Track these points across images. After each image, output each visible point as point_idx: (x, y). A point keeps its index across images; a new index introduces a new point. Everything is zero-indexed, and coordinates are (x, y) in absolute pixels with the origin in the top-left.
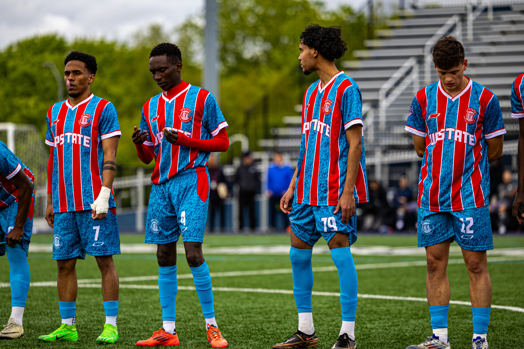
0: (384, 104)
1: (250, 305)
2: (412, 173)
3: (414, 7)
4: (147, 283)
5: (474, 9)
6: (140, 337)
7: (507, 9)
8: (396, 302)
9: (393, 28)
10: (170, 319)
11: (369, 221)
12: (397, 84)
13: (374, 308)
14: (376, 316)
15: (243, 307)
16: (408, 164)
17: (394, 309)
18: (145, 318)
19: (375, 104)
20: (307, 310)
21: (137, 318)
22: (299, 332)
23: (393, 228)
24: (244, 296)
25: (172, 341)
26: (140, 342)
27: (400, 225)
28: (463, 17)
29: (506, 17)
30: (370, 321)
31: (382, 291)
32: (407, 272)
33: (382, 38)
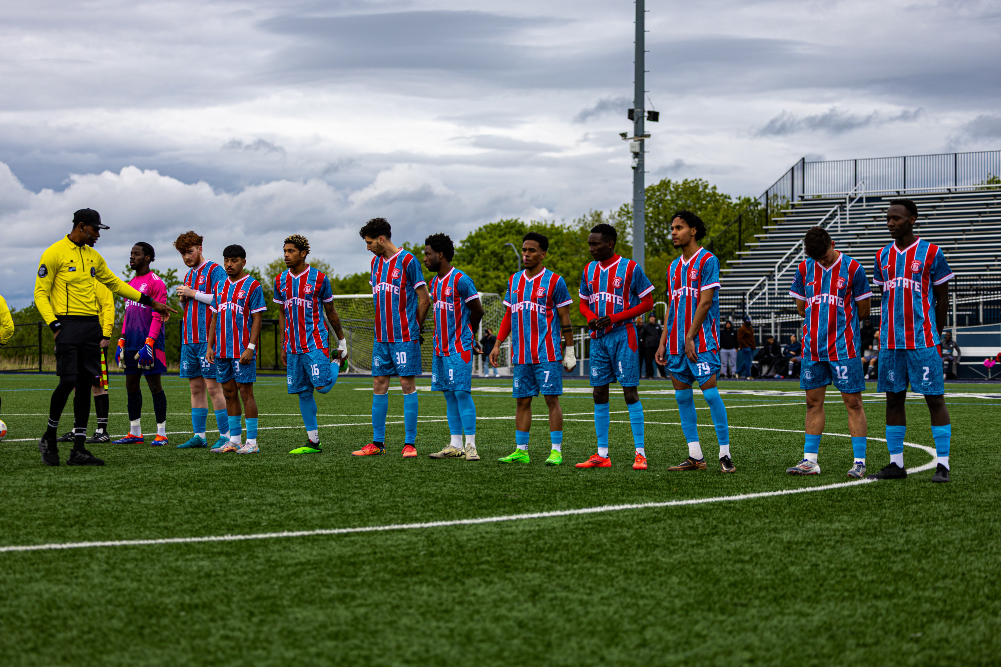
0: (778, 276)
1: (668, 435)
2: (800, 331)
3: (802, 198)
4: (586, 417)
5: (851, 199)
6: (579, 461)
7: (878, 199)
8: (787, 434)
9: (785, 214)
10: (604, 446)
11: (765, 369)
12: (789, 259)
13: (768, 438)
14: (770, 445)
15: (663, 437)
16: (797, 324)
17: (784, 439)
18: (584, 445)
19: (771, 276)
20: (694, 440)
21: (577, 445)
22: (691, 458)
24: (664, 428)
25: (605, 464)
26: (579, 464)
27: (790, 373)
28: (842, 206)
29: (877, 205)
30: (765, 449)
31: (775, 425)
32: (795, 410)
33: (776, 222)
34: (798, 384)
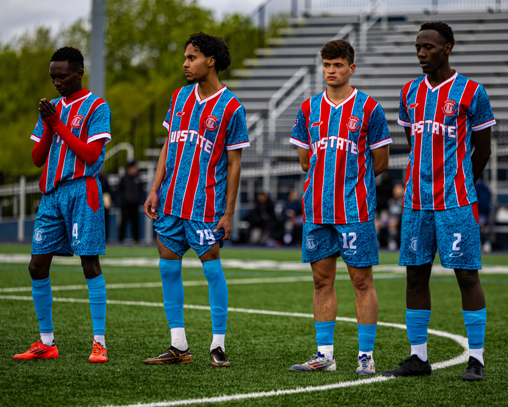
0: (274, 114)
1: (133, 318)
2: (300, 186)
3: (306, 15)
5: (368, 18)
6: (18, 350)
7: (400, 19)
8: (282, 317)
9: (285, 36)
10: (48, 331)
11: (256, 235)
12: (288, 94)
13: (259, 323)
14: (261, 332)
15: (125, 320)
16: (297, 177)
17: (279, 325)
18: (24, 330)
19: (264, 114)
20: (180, 325)
21: (16, 330)
22: (172, 348)
23: (281, 242)
24: (127, 309)
25: (51, 353)
26: (17, 355)
27: (288, 239)
28: (356, 27)
29: (401, 27)
30: (255, 337)
31: (268, 306)
32: (294, 287)
33: (273, 46)
34: (299, 253)
